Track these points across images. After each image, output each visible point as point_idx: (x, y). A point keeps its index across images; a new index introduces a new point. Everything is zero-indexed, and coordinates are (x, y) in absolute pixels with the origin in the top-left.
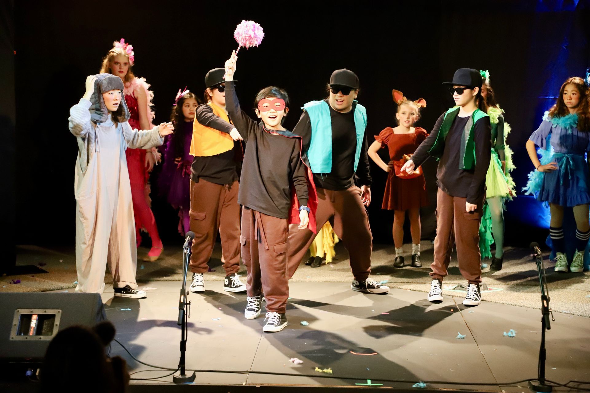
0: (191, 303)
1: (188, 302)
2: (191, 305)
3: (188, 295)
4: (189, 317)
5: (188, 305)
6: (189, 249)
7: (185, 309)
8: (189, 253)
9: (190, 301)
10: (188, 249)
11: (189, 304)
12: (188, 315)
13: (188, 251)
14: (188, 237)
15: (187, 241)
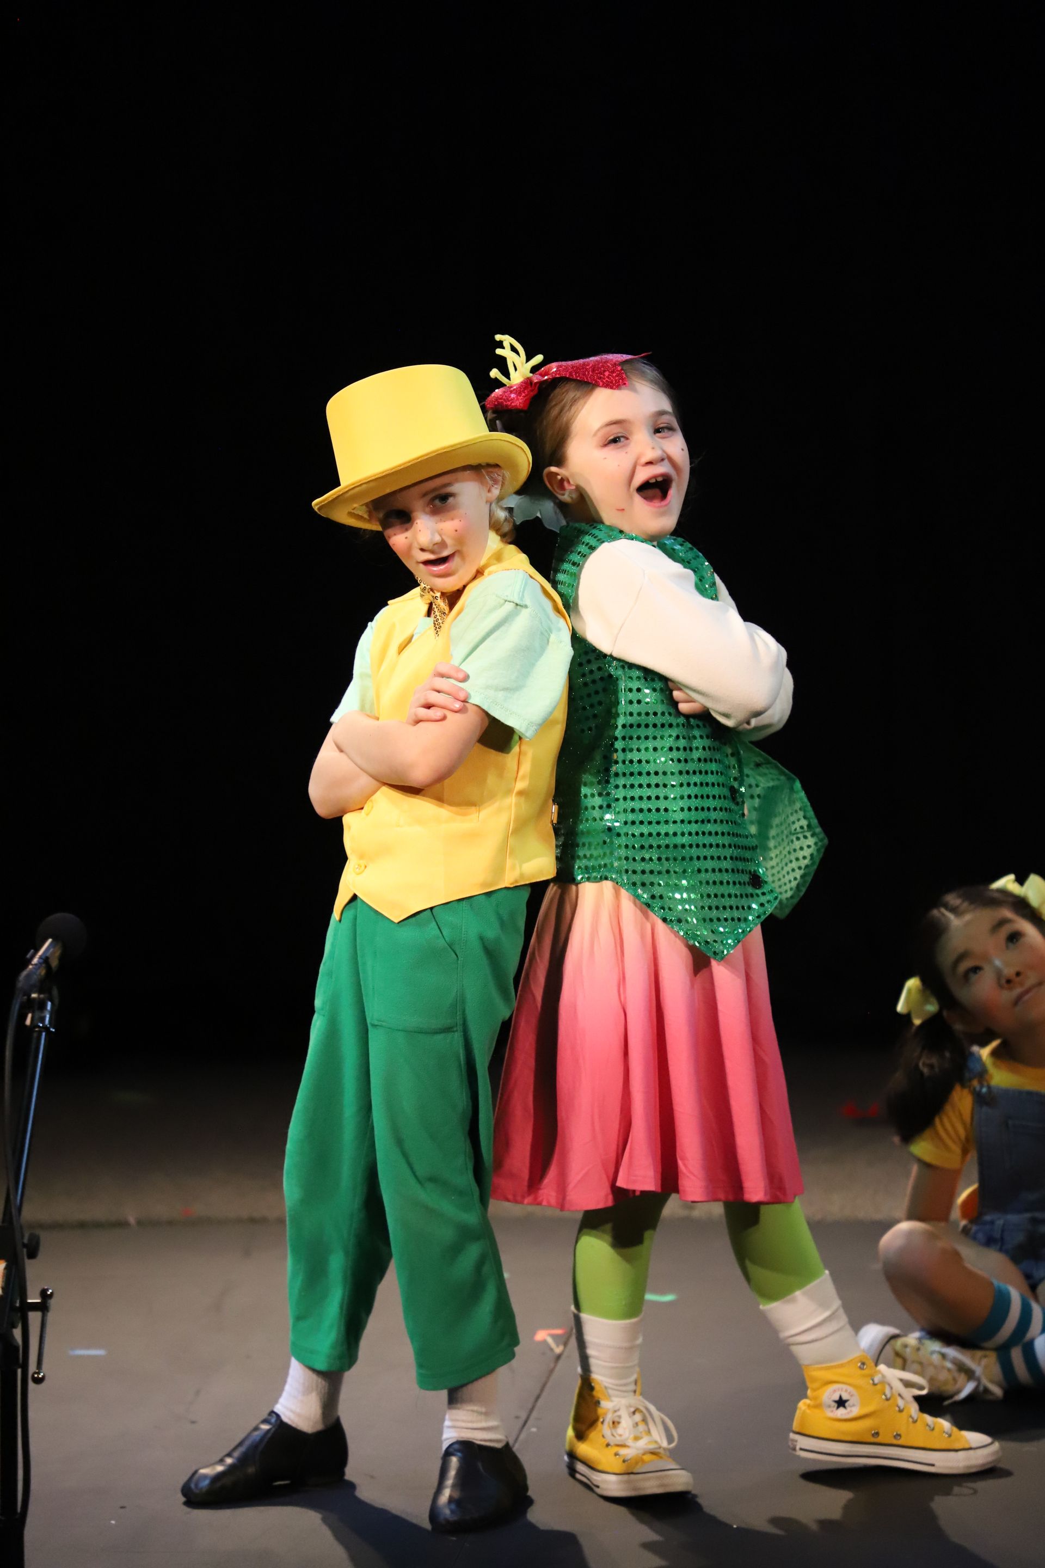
0: (52, 1303)
1: (34, 1299)
2: (50, 1316)
3: (33, 1254)
4: (38, 1381)
5: (34, 1318)
6: (49, 1004)
7: (17, 1333)
8: (46, 1029)
9: (44, 1294)
10: (42, 1006)
11: (43, 1307)
12: (32, 1368)
13: (43, 1020)
14: (50, 940)
15: (35, 961)
